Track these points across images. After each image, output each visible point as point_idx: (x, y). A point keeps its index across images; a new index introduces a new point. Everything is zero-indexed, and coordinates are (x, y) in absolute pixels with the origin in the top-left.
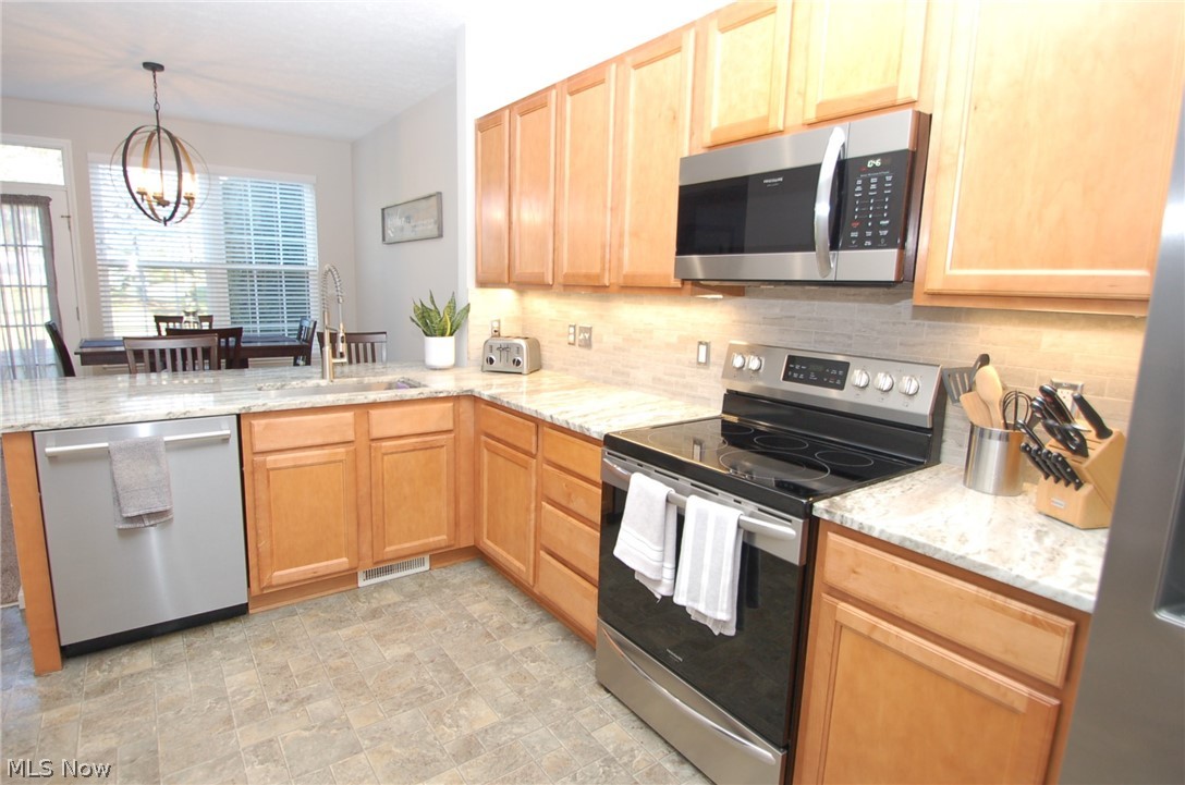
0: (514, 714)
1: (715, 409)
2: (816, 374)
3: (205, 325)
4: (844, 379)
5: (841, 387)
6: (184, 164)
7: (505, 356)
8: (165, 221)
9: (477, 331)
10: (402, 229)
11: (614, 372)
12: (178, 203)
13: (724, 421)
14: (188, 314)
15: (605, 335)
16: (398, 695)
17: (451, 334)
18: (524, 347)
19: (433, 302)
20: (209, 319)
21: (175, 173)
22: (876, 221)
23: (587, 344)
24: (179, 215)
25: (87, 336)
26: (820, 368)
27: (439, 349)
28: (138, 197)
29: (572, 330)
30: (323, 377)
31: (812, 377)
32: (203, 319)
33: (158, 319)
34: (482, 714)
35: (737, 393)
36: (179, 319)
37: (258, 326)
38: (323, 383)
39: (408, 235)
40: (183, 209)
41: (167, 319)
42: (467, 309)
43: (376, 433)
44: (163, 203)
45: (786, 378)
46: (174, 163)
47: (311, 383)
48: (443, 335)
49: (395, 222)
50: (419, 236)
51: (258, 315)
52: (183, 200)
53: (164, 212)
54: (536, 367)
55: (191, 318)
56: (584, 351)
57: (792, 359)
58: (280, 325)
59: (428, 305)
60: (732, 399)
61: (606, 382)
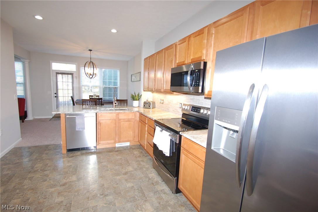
0: (136, 170)
1: (181, 116)
2: (196, 110)
3: (98, 97)
4: (200, 111)
5: (199, 113)
6: (94, 67)
7: (147, 105)
8: (91, 78)
9: (143, 99)
10: (134, 79)
11: (167, 109)
12: (93, 75)
13: (182, 119)
14: (94, 95)
15: (166, 102)
16: (117, 164)
17: (138, 100)
18: (151, 103)
19: (135, 94)
20: (99, 96)
21: (93, 68)
23: (163, 103)
24: (93, 77)
25: (78, 99)
26: (197, 109)
27: (136, 103)
28: (87, 74)
29: (160, 100)
30: (113, 107)
31: (195, 111)
32: (97, 96)
33: (90, 96)
34: (130, 169)
35: (184, 113)
36: (93, 96)
37: (108, 98)
38: (113, 109)
39: (135, 80)
40: (94, 76)
41: (91, 96)
42: (141, 95)
43: (120, 118)
44: (91, 75)
45: (192, 111)
46: (93, 67)
47: (110, 109)
48: (136, 100)
49: (133, 77)
50: (137, 80)
51: (108, 96)
52: (94, 74)
53: (91, 76)
54: (154, 107)
55: (95, 96)
56: (162, 104)
57: (193, 107)
58: (106, 98)
59: (134, 95)
60: (184, 115)
61: (166, 111)
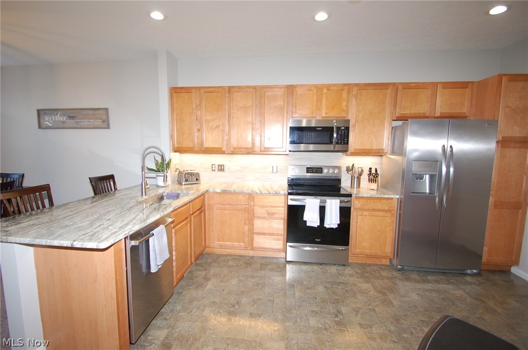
4: (322, 171)
5: (322, 173)
7: (192, 178)
9: (172, 170)
11: (237, 178)
15: (231, 167)
22: (344, 139)
23: (222, 170)
29: (214, 166)
31: (314, 171)
42: (170, 160)
45: (307, 172)
56: (221, 173)
57: (307, 168)
